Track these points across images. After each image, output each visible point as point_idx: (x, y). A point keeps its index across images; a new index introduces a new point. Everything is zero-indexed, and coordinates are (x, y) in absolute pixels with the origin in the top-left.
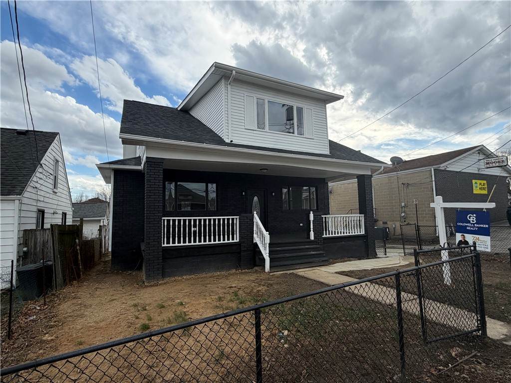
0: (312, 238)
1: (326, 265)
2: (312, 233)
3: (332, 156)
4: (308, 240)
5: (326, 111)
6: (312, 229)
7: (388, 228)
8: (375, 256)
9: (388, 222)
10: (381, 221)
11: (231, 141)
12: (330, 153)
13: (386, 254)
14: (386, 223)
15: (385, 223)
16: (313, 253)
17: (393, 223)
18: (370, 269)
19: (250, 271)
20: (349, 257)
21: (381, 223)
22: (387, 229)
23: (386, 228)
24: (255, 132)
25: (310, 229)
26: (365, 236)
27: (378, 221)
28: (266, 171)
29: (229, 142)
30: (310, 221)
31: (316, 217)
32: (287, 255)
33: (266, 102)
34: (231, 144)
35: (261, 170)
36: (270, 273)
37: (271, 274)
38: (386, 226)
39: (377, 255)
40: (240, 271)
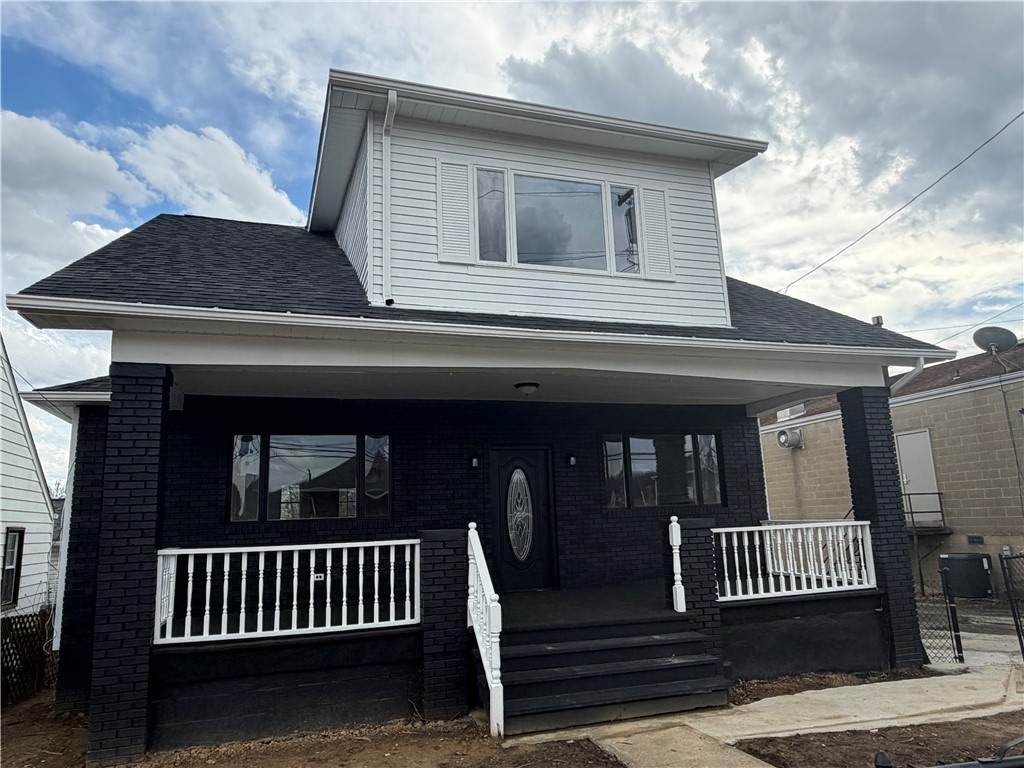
0: (680, 605)
1: (722, 707)
2: (679, 591)
3: (738, 331)
4: (666, 614)
5: (713, 195)
6: (678, 577)
7: (989, 558)
8: (916, 665)
9: (986, 538)
10: (962, 533)
11: (390, 302)
12: (732, 325)
13: (961, 659)
14: (979, 540)
15: (976, 540)
16: (676, 661)
17: (1004, 539)
18: (873, 727)
19: (450, 725)
20: (822, 671)
21: (964, 539)
22: (985, 561)
23: (978, 559)
24: (471, 270)
25: (673, 574)
26: (879, 596)
27: (951, 533)
28: (533, 389)
29: (384, 305)
30: (670, 548)
31: (693, 533)
32: (579, 670)
33: (510, 178)
34: (390, 311)
35: (518, 386)
36: (507, 737)
37: (509, 743)
38: (979, 550)
39: (927, 661)
40: (418, 724)
